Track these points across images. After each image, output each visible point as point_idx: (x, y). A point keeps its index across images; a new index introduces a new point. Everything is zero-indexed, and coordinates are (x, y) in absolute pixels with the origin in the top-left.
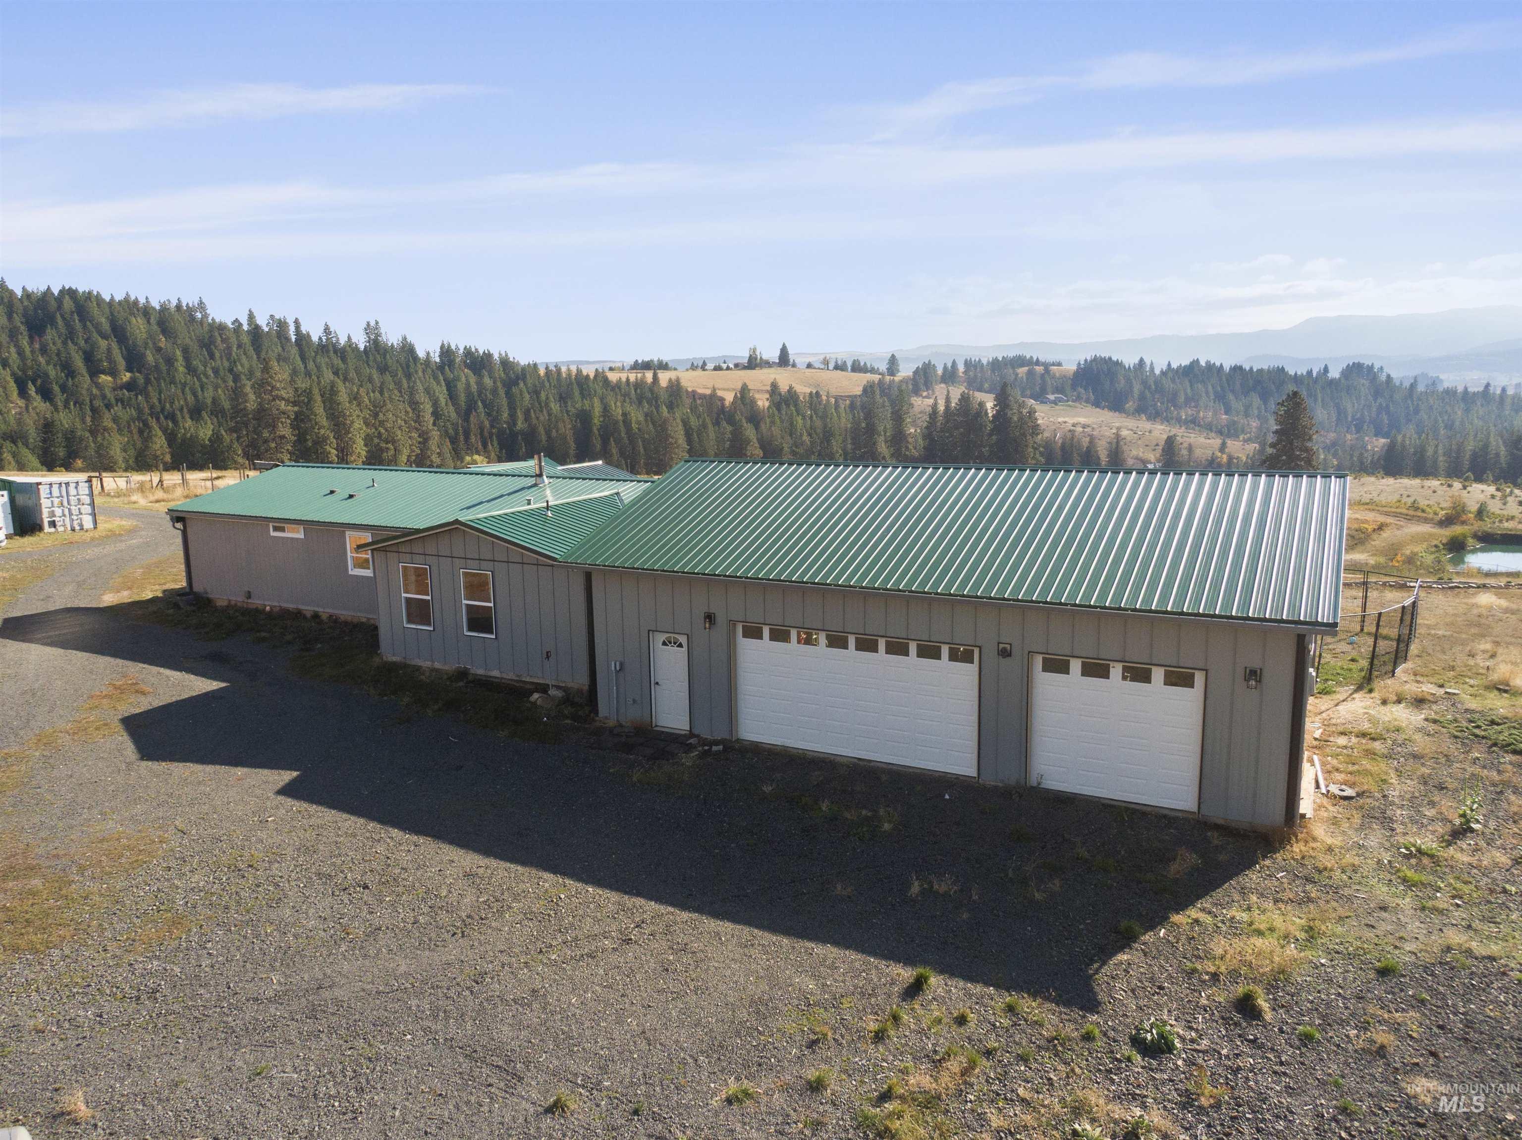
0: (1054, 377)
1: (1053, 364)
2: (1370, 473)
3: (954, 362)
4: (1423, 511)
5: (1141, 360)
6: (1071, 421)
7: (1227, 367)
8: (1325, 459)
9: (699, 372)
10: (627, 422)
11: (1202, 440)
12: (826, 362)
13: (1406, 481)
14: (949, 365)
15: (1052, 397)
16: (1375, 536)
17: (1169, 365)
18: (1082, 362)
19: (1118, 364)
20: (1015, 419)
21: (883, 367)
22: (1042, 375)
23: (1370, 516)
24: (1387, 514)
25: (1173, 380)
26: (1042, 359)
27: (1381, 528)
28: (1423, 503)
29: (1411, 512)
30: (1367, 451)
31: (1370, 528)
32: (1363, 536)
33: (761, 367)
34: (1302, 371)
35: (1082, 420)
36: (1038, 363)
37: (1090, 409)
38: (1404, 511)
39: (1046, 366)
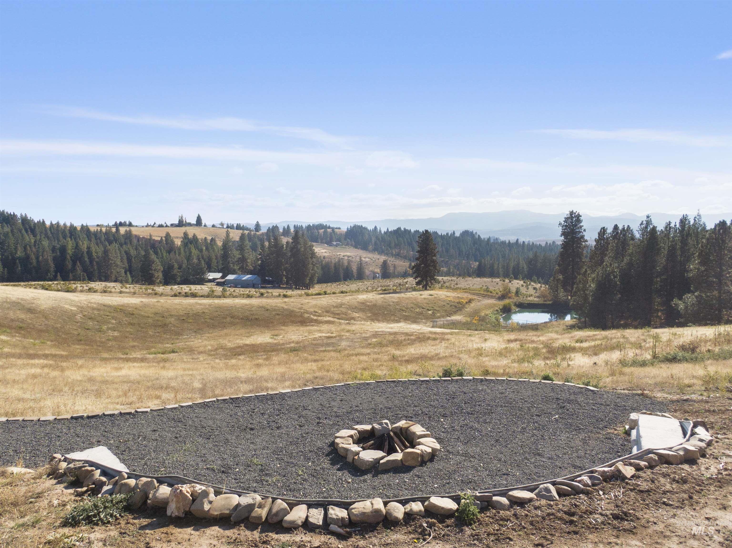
0: (337, 234)
1: (337, 228)
2: (470, 276)
3: (288, 226)
4: (491, 292)
5: (376, 227)
6: (342, 254)
7: (412, 231)
8: (453, 271)
9: (150, 228)
10: (89, 253)
11: (402, 263)
12: (222, 224)
13: (485, 279)
14: (286, 227)
15: (335, 243)
16: (467, 306)
17: (388, 229)
18: (349, 227)
19: (365, 229)
20: (303, 249)
21: (253, 227)
22: (331, 233)
23: (465, 295)
24: (474, 294)
25: (389, 236)
26: (332, 226)
27: (470, 301)
28: (491, 289)
29: (486, 293)
30: (471, 268)
31: (464, 301)
32: (461, 306)
33: (186, 226)
34: (444, 233)
35: (348, 254)
36: (329, 227)
37: (352, 249)
38: (482, 292)
39: (333, 229)
